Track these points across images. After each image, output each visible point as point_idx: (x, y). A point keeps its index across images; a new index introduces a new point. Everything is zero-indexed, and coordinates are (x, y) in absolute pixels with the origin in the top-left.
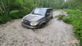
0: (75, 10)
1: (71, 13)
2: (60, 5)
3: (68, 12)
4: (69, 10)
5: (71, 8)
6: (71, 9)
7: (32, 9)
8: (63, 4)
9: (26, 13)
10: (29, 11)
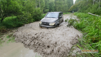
0: (85, 13)
1: (81, 17)
2: (68, 8)
3: (78, 16)
4: (78, 13)
5: (81, 11)
6: (81, 13)
7: (34, 14)
8: (72, 7)
9: (26, 19)
10: (30, 17)
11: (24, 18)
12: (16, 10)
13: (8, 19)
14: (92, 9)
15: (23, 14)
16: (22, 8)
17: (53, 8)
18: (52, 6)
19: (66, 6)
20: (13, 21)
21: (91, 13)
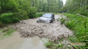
1: (70, 17)
2: (59, 9)
6: (70, 14)
7: (30, 12)
8: (62, 8)
9: (21, 16)
10: (25, 14)
11: (20, 15)
12: (13, 7)
13: (5, 15)
14: (79, 11)
15: (19, 11)
16: (19, 6)
17: (46, 8)
18: (45, 7)
19: (57, 8)
20: (9, 18)
21: (79, 14)
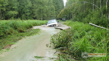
8: (62, 11)
14: (93, 17)
21: (93, 23)
